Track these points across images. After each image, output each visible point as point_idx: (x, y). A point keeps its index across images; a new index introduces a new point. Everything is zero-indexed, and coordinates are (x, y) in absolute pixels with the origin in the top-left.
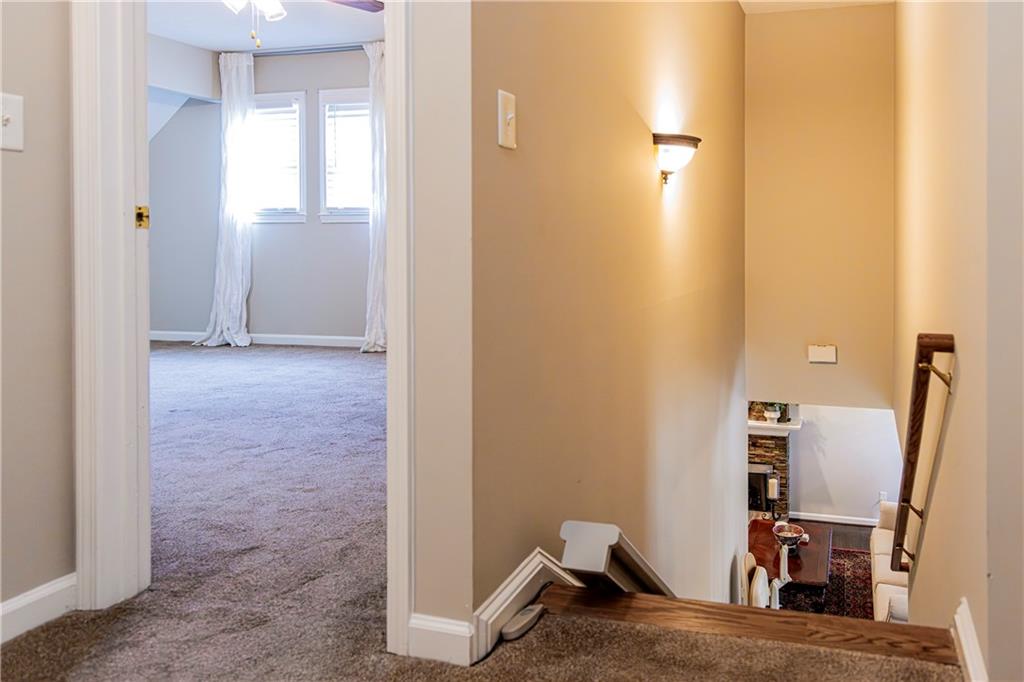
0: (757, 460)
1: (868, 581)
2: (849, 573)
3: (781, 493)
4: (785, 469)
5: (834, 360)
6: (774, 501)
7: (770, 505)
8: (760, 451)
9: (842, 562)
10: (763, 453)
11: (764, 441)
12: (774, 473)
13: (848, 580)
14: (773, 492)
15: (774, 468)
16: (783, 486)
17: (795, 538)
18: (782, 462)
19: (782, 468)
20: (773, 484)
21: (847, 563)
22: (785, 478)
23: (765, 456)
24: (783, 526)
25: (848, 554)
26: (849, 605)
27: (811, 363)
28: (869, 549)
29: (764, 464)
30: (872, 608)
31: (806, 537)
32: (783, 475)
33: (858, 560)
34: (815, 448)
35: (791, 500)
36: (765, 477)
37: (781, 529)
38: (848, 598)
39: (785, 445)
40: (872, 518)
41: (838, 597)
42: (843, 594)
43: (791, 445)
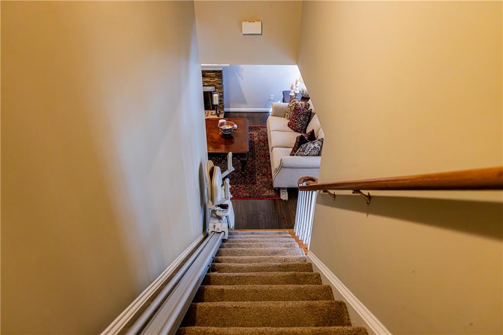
0: (206, 84)
1: (266, 142)
2: (256, 139)
3: (220, 101)
4: (222, 88)
5: (260, 33)
6: (217, 105)
7: (214, 107)
8: (207, 79)
9: (253, 133)
10: (209, 80)
11: (209, 74)
12: (216, 91)
13: (256, 142)
14: (216, 101)
15: (215, 88)
16: (221, 97)
17: (230, 129)
18: (220, 84)
19: (219, 87)
20: (216, 97)
21: (255, 133)
22: (222, 92)
23: (210, 82)
24: (223, 123)
25: (255, 129)
26: (258, 156)
27: (244, 35)
28: (266, 125)
29: (210, 86)
30: (269, 156)
31: (236, 126)
32: (221, 91)
33: (260, 131)
34: (237, 74)
35: (225, 103)
36: (211, 93)
37: (222, 124)
38: (257, 152)
39: (221, 75)
40: (268, 108)
41: (252, 152)
42: (254, 151)
43: (224, 74)
